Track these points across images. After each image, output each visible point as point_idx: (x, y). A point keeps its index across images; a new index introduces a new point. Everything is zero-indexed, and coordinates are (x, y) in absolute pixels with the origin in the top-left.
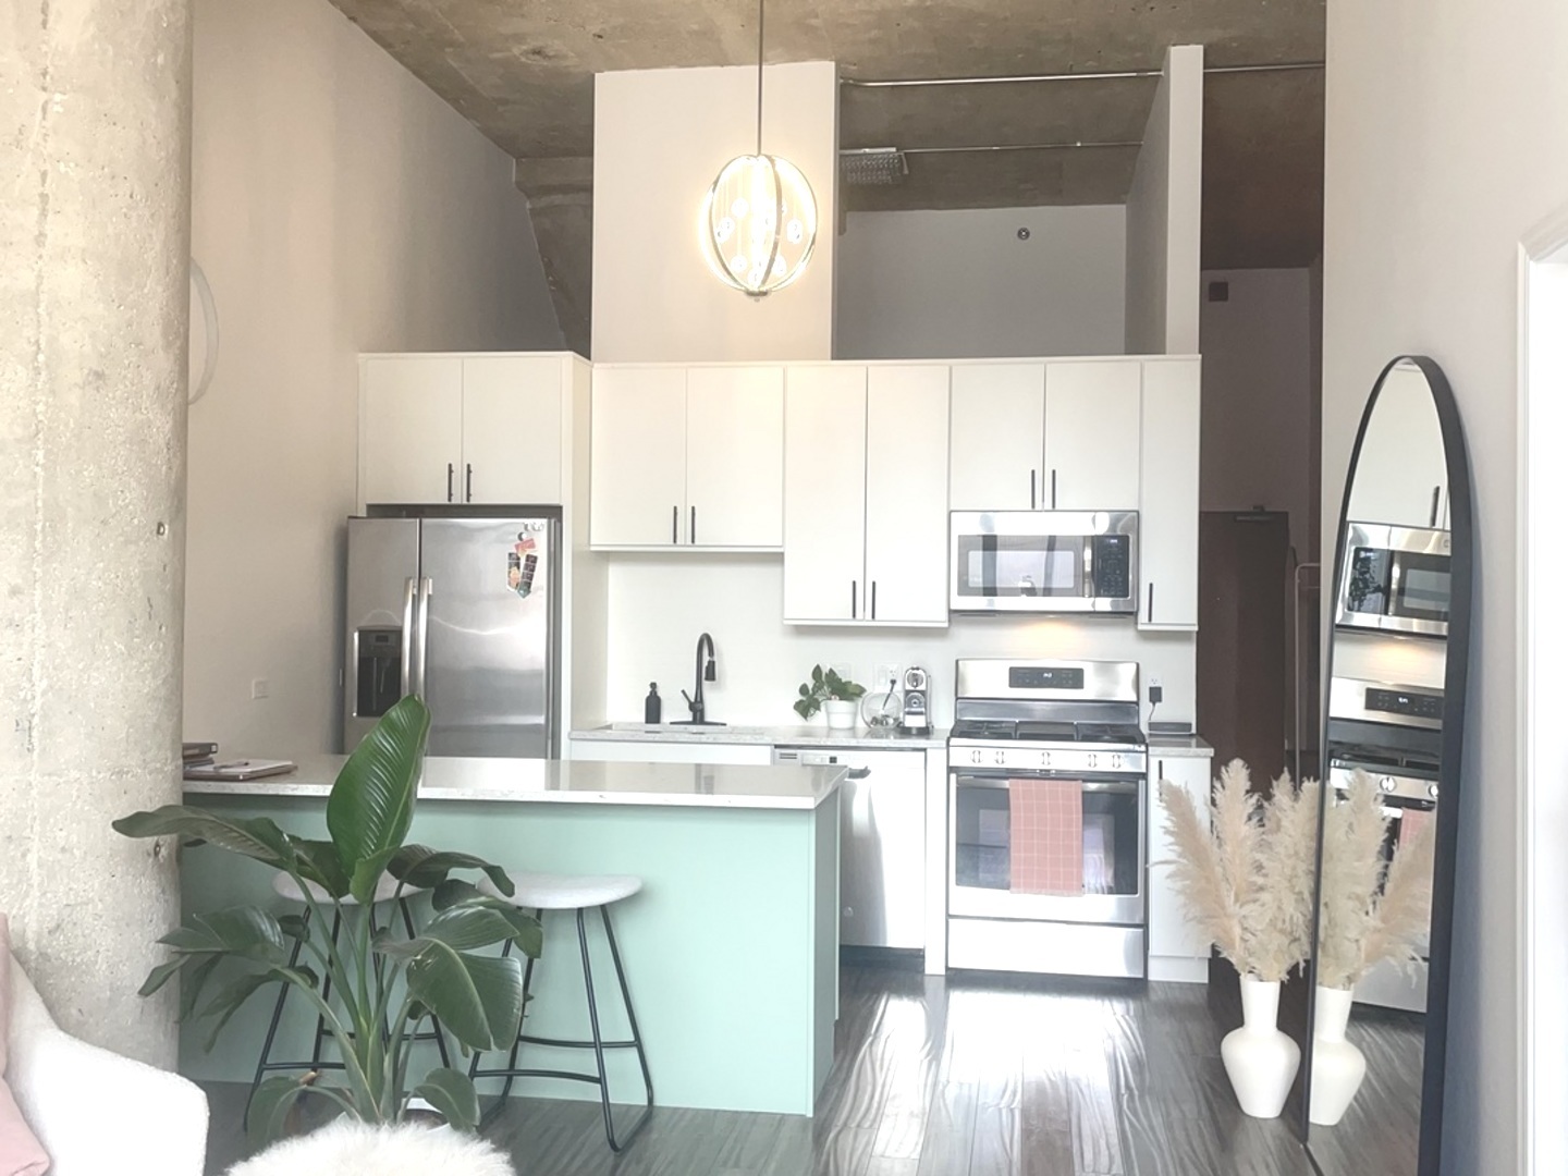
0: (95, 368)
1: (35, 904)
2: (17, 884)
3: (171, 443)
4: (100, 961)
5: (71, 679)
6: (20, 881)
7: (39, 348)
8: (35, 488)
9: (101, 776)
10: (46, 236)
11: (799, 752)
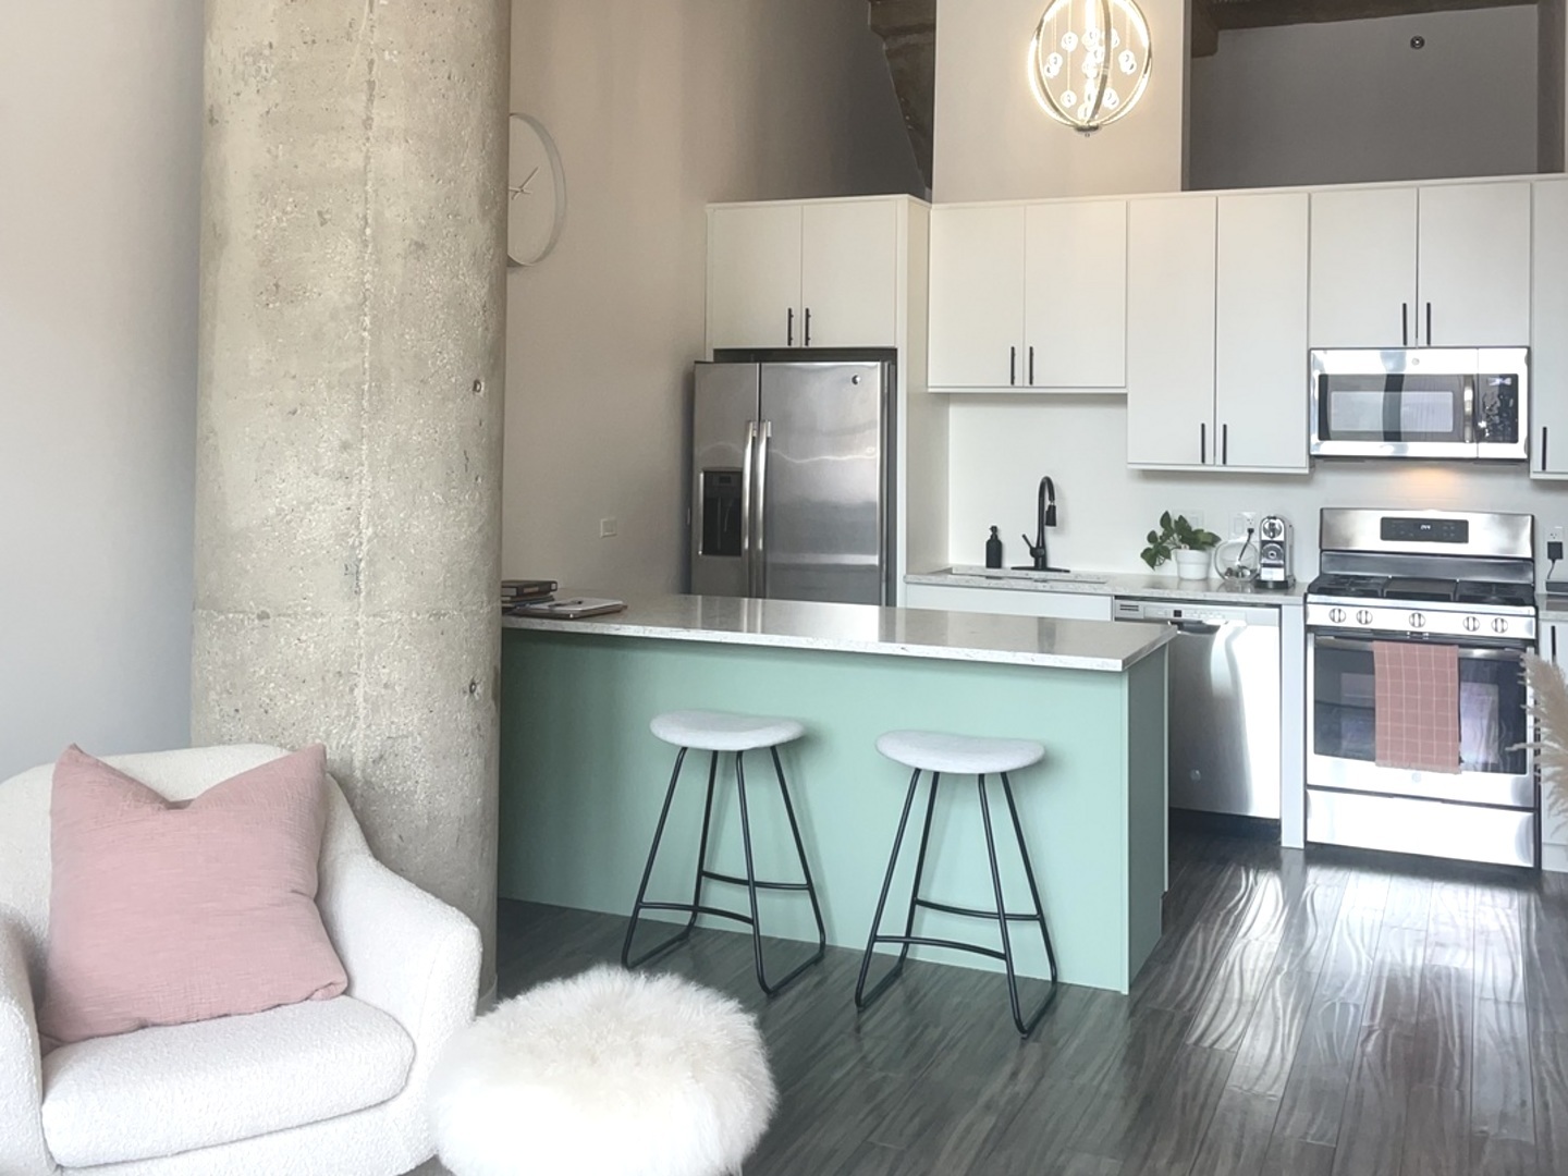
0: (415, 238)
1: (361, 736)
2: (345, 717)
3: (487, 305)
4: (418, 791)
5: (394, 527)
6: (348, 714)
7: (366, 223)
8: (363, 352)
9: (419, 618)
10: (372, 119)
11: (1141, 604)
